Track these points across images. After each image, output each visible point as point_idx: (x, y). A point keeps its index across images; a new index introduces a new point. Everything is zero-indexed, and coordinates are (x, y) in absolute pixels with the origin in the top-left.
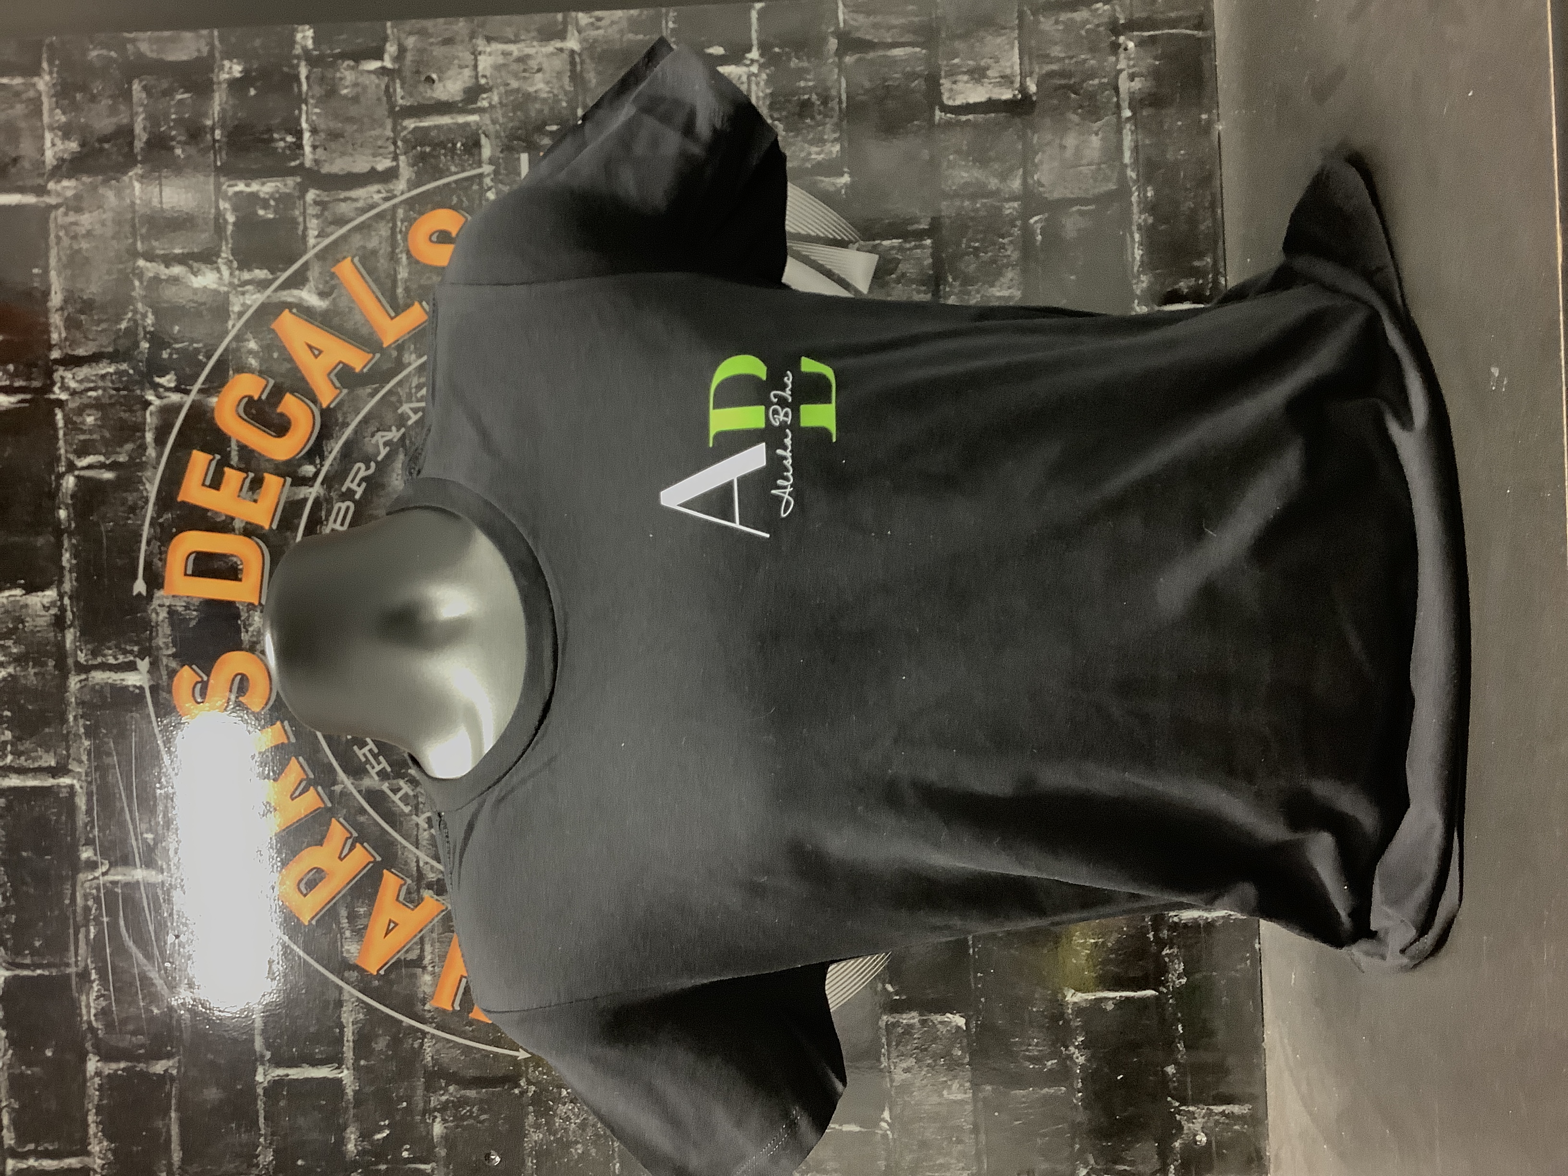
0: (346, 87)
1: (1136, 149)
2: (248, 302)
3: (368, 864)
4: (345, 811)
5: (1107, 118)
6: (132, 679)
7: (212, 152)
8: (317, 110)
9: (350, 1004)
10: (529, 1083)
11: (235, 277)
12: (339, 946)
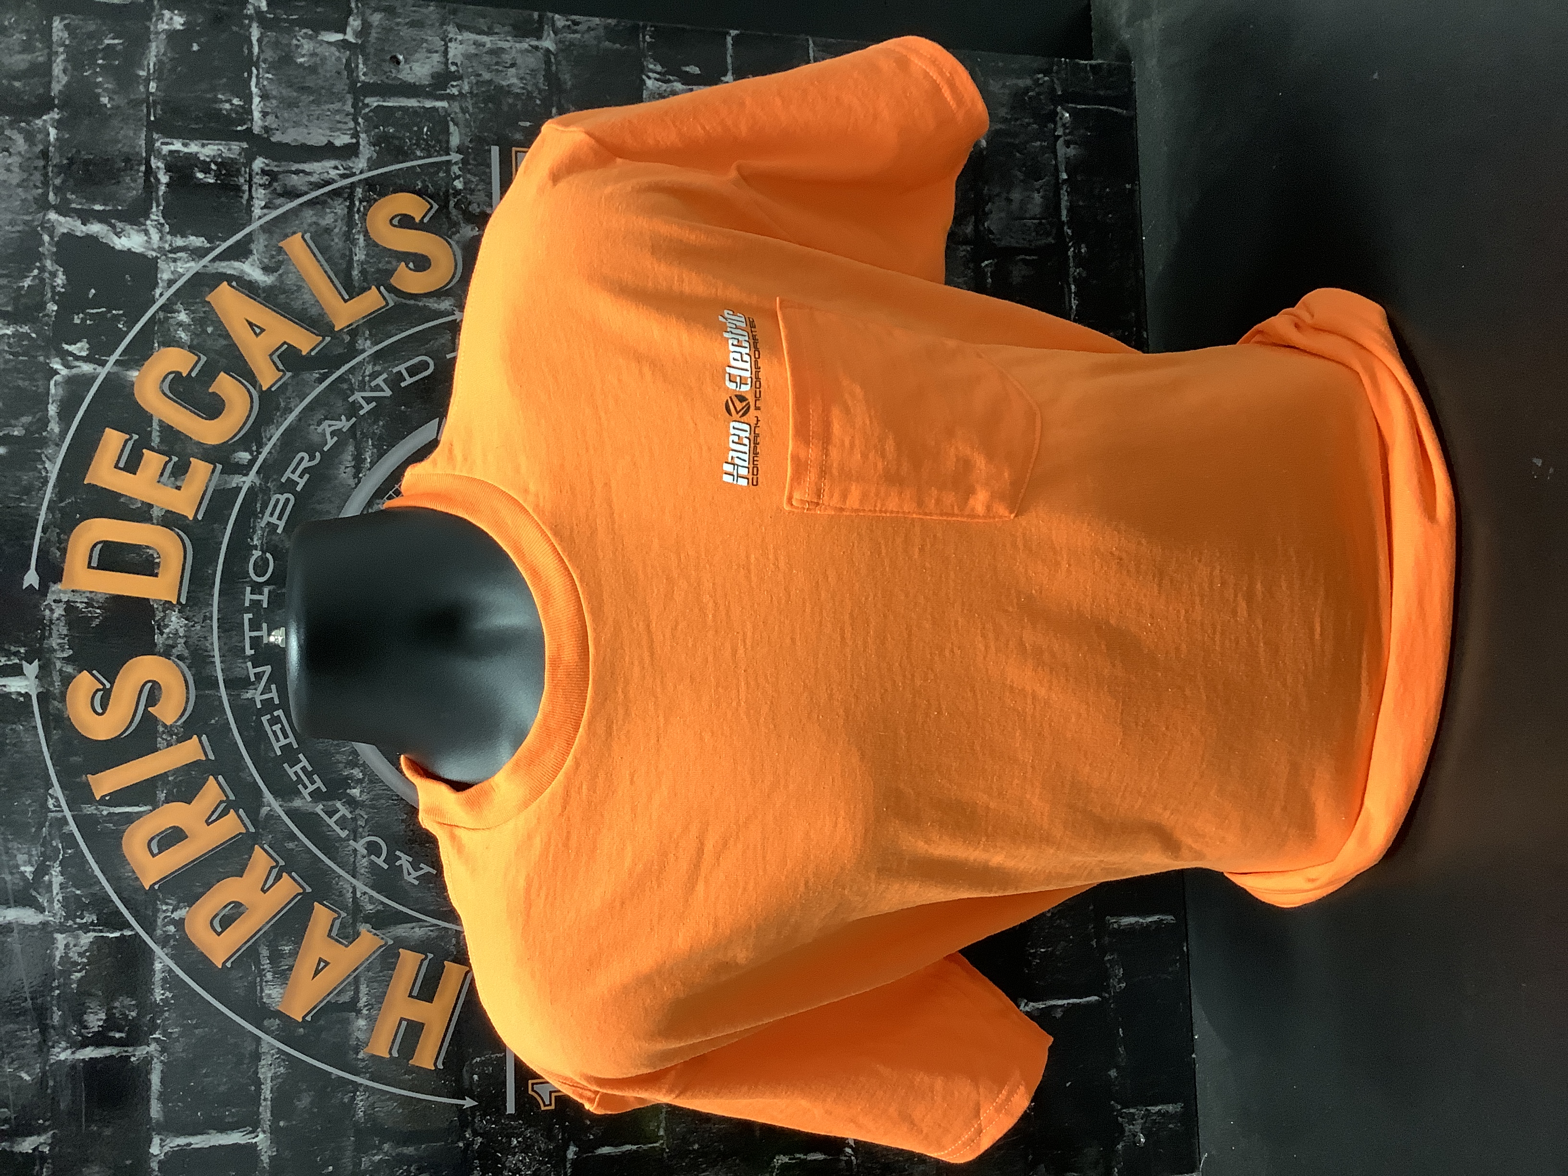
0: (303, 56)
1: (1070, 210)
2: (181, 270)
3: (295, 897)
4: (270, 836)
5: (1046, 178)
6: (15, 685)
7: (145, 105)
8: (270, 76)
10: (475, 1134)
11: (166, 242)
12: (258, 991)
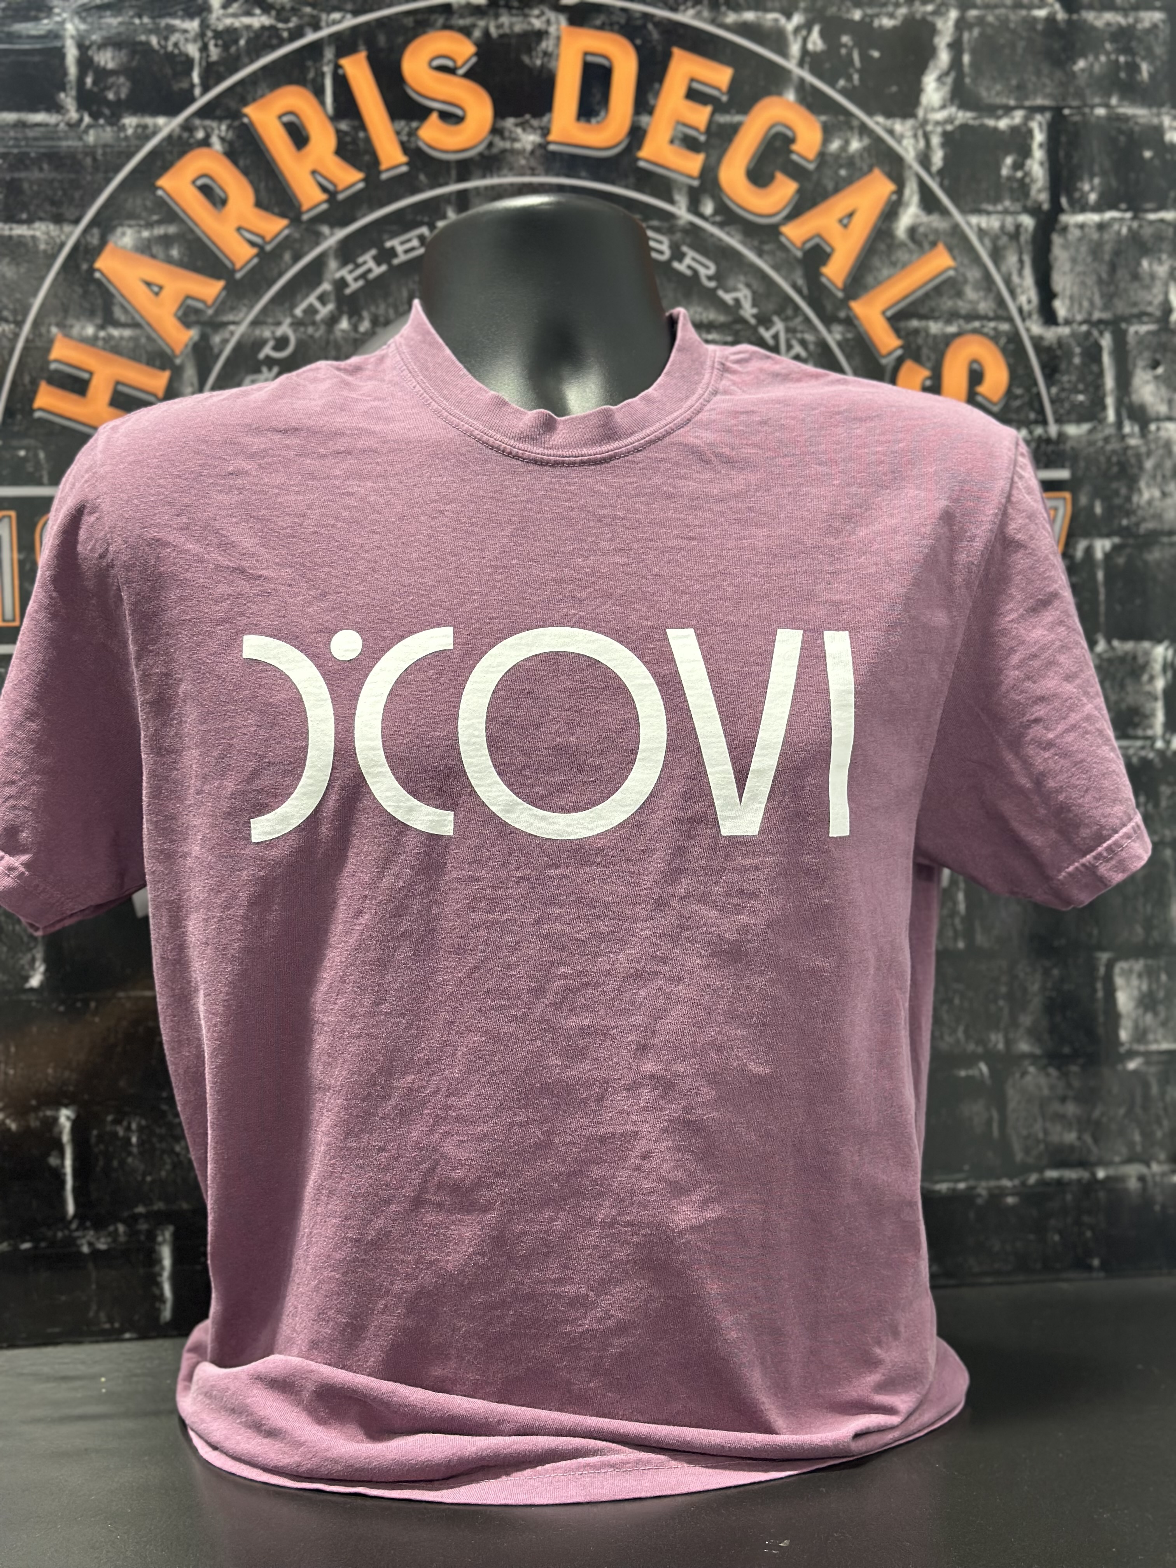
0: (1150, 265)
1: (1059, 1182)
3: (232, 262)
4: (297, 235)
5: (1096, 1151)
7: (1080, 104)
9: (58, 233)
11: (935, 126)
12: (130, 223)
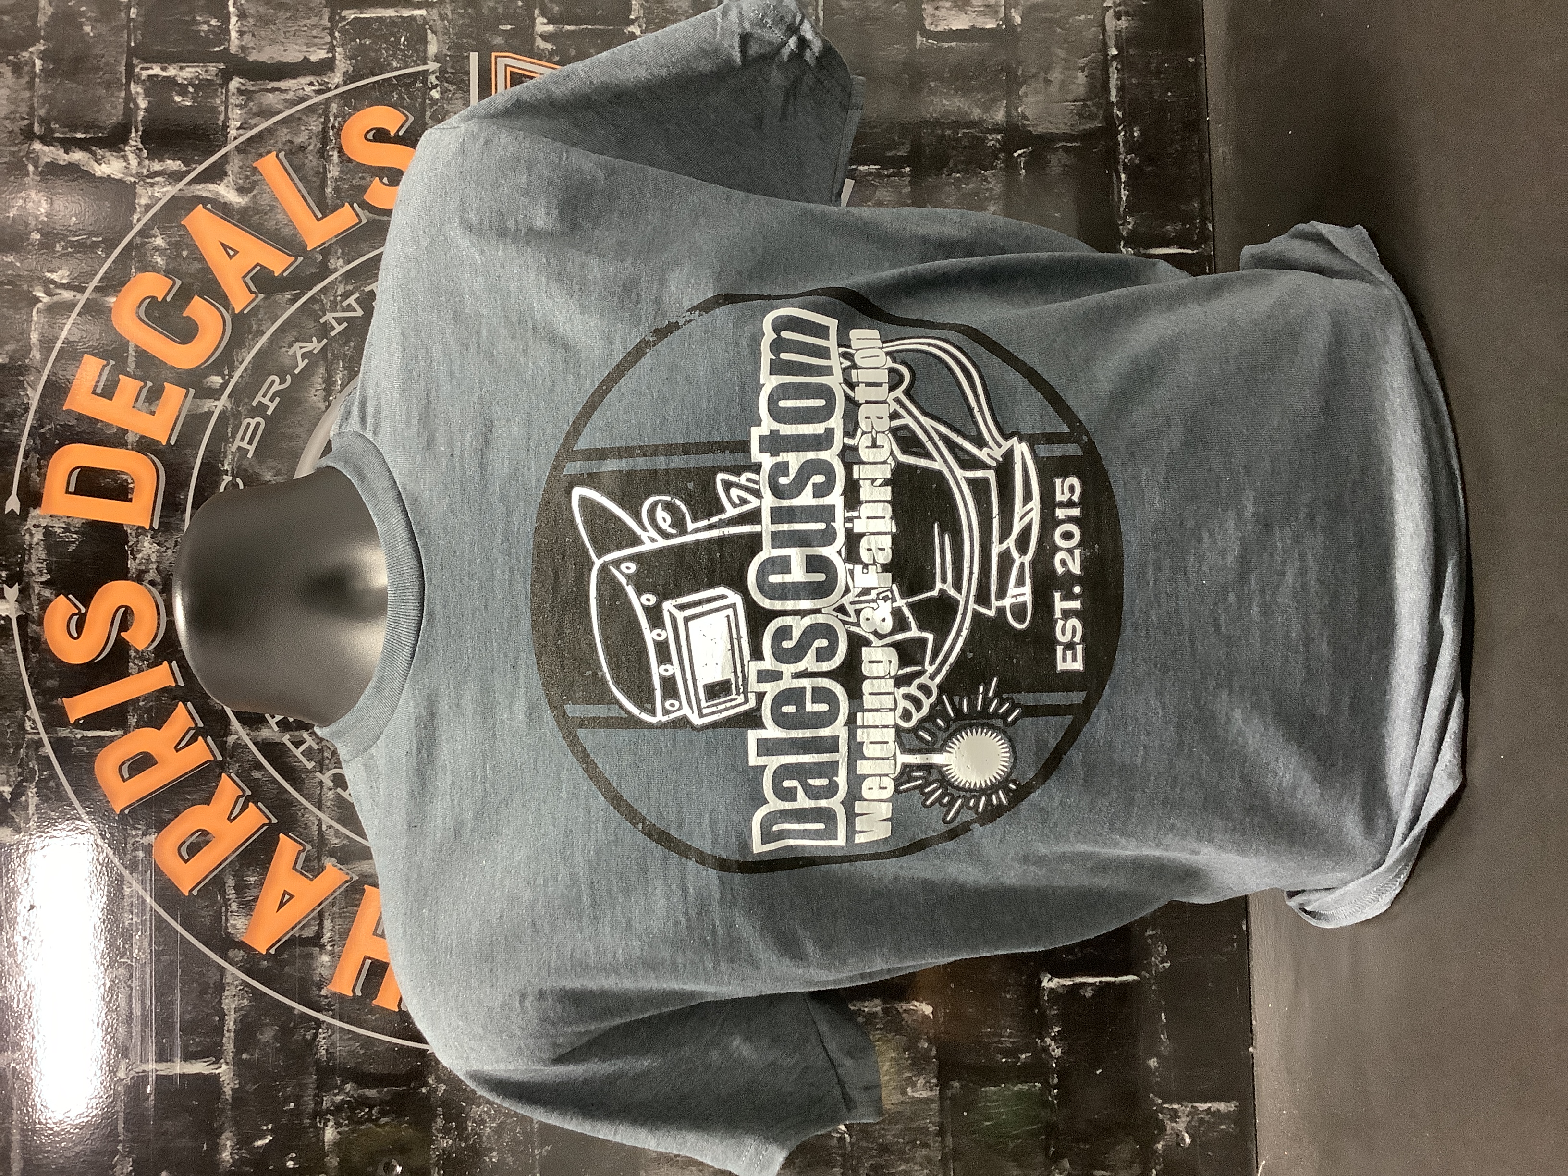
1: (1121, 89)
2: (156, 194)
3: (261, 827)
4: (237, 765)
5: (1093, 55)
7: (126, 31)
9: (233, 987)
10: (439, 1080)
11: (144, 167)
12: (224, 921)
